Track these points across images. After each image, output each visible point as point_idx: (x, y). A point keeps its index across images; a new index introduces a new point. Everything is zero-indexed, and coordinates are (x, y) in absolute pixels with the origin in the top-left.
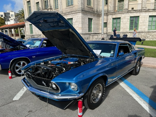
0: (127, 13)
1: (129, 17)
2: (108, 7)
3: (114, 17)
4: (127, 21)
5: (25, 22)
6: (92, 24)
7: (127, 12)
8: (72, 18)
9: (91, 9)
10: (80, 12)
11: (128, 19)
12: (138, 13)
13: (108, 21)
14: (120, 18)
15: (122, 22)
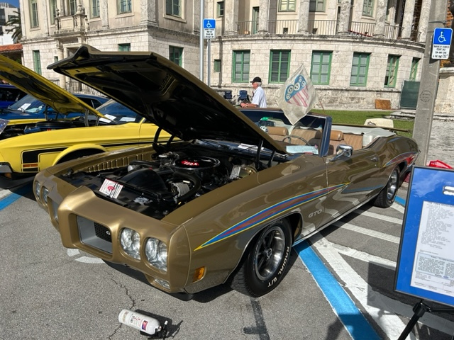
0: (264, 40)
1: (269, 51)
2: (223, 20)
3: (237, 46)
4: (263, 59)
5: (24, 44)
6: (183, 61)
7: (262, 38)
8: (128, 42)
9: (180, 24)
10: (144, 31)
11: (266, 54)
12: (288, 42)
13: (224, 56)
14: (248, 51)
15: (254, 61)
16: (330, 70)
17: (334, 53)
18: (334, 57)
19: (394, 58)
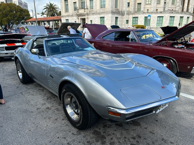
1: (144, 17)
2: (129, 8)
4: (142, 20)
5: (62, 17)
6: (118, 21)
7: (142, 13)
9: (118, 10)
10: (110, 13)
13: (129, 19)
14: (138, 17)
15: (139, 20)
16: (162, 22)
17: (164, 17)
18: (164, 18)
19: (182, 17)
